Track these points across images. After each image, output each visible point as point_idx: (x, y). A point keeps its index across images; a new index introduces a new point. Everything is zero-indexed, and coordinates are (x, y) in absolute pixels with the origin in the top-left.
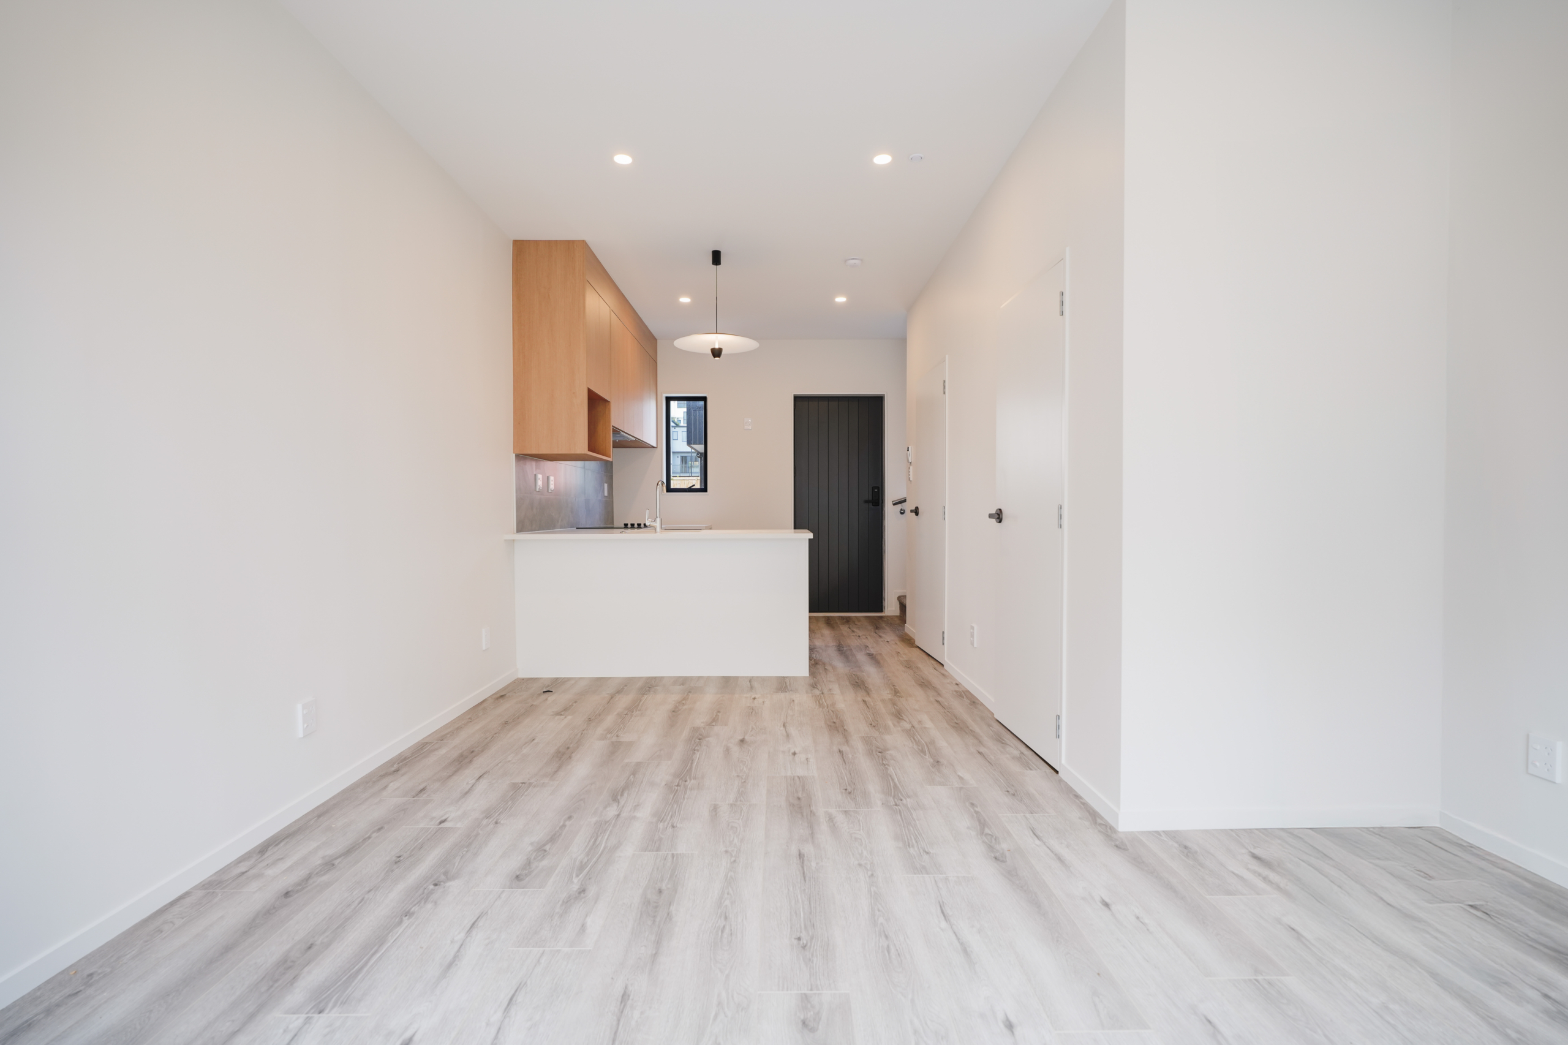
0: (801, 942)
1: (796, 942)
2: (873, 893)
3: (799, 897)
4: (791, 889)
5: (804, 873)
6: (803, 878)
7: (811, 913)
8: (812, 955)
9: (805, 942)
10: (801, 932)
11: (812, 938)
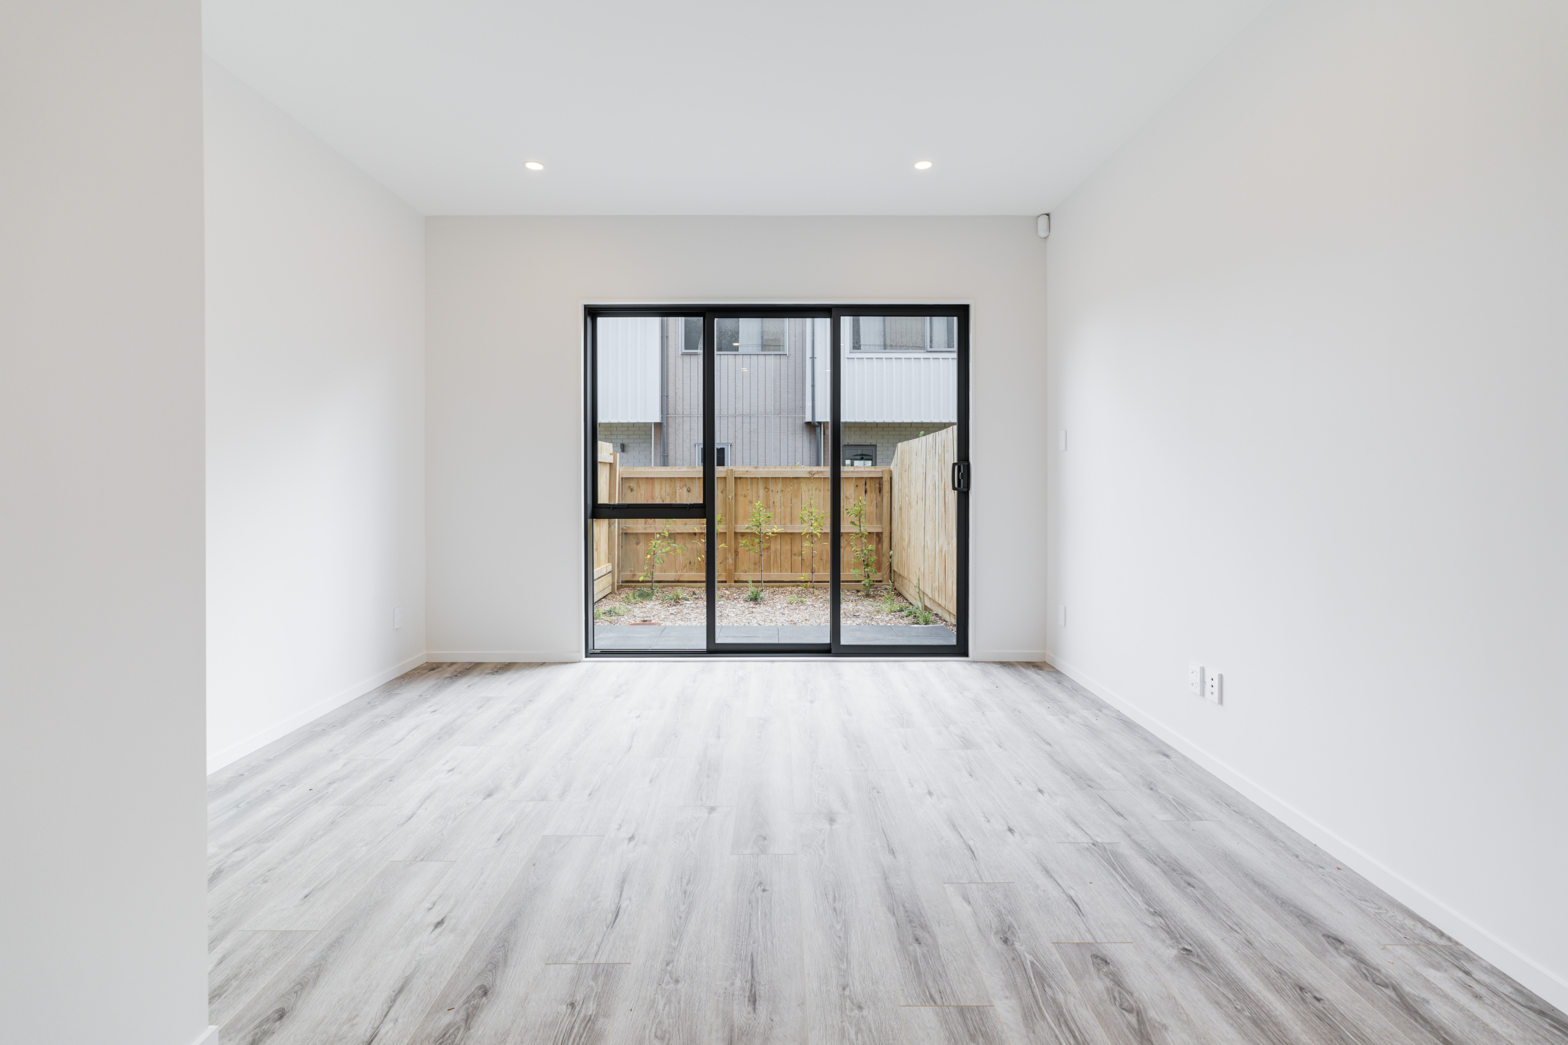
0: (762, 887)
1: (767, 888)
2: (678, 938)
3: (761, 934)
4: (769, 943)
5: (752, 967)
6: (754, 960)
7: (751, 915)
8: (754, 877)
9: (759, 888)
10: (762, 896)
11: (753, 891)
